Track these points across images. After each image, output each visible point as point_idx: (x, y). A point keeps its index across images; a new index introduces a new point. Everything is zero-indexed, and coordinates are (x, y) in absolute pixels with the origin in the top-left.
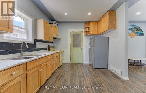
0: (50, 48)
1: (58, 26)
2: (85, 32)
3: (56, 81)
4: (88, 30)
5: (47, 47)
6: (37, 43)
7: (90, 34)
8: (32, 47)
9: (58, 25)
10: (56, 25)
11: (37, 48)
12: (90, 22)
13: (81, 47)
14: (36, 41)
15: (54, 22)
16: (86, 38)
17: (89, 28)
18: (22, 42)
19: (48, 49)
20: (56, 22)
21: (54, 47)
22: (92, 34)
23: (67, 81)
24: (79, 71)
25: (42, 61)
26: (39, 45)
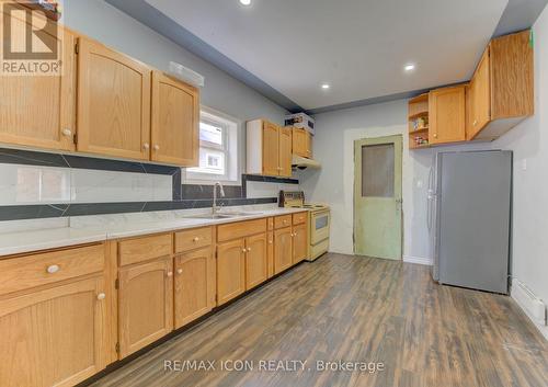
0: (286, 199)
1: (310, 125)
2: (411, 134)
3: (286, 290)
4: (422, 127)
5: (276, 195)
6: (248, 183)
7: (430, 142)
8: (237, 195)
9: (312, 121)
10: (304, 124)
11: (250, 195)
12: (428, 91)
13: (392, 195)
14: (247, 178)
15: (296, 116)
16: (415, 158)
17: (424, 116)
18: (214, 184)
19: (280, 200)
20: (302, 114)
21: (300, 196)
22: (436, 141)
23: (313, 297)
24: (367, 281)
25: (253, 229)
26: (254, 190)
